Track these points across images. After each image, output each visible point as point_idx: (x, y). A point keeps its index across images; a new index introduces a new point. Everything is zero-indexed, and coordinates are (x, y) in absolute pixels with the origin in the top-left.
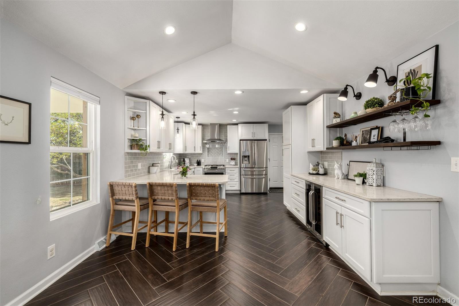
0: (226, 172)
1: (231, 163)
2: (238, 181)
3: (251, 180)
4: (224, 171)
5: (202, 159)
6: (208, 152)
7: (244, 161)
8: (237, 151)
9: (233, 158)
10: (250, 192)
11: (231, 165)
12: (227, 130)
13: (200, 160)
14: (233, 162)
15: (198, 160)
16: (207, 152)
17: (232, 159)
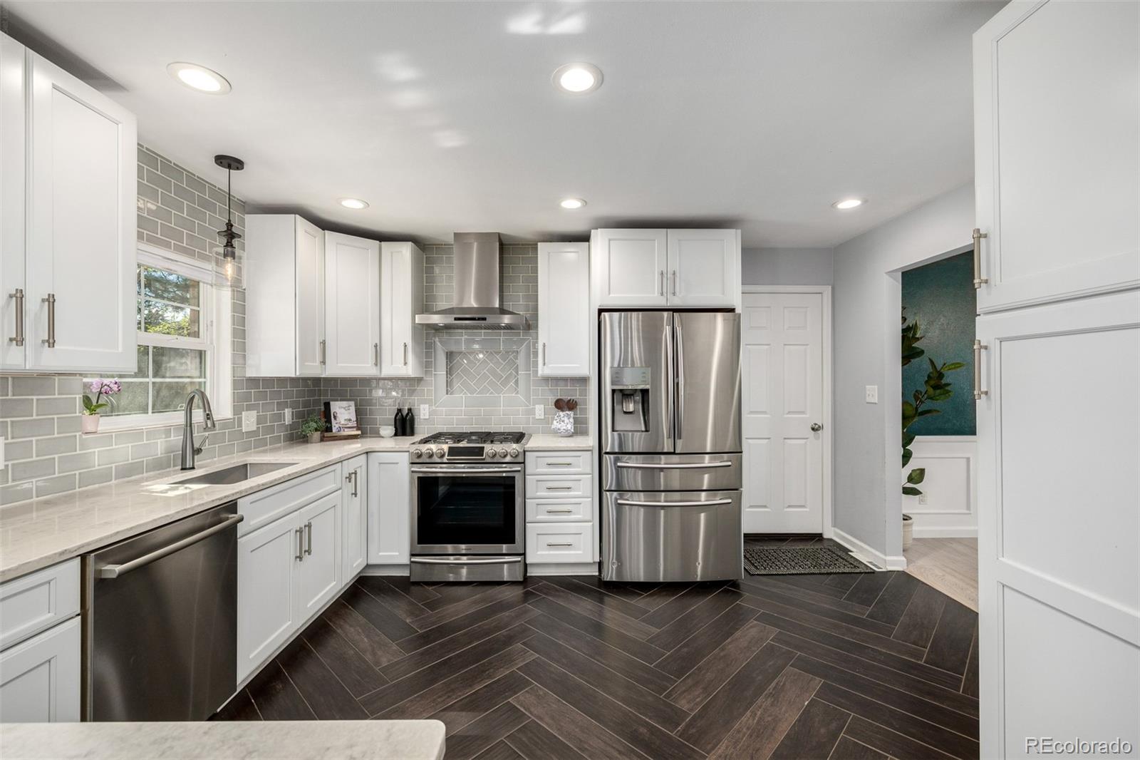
0: (528, 471)
1: (556, 425)
2: (589, 517)
3: (645, 514)
4: (518, 468)
5: (422, 406)
6: (449, 372)
7: (619, 416)
8: (583, 365)
9: (566, 398)
10: (642, 579)
11: (556, 433)
12: (535, 270)
13: (410, 410)
14: (565, 421)
15: (399, 411)
16: (442, 372)
17: (560, 405)
